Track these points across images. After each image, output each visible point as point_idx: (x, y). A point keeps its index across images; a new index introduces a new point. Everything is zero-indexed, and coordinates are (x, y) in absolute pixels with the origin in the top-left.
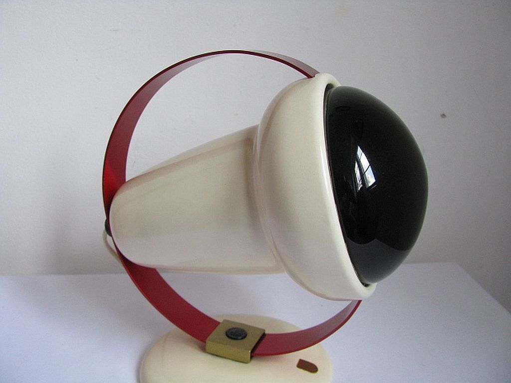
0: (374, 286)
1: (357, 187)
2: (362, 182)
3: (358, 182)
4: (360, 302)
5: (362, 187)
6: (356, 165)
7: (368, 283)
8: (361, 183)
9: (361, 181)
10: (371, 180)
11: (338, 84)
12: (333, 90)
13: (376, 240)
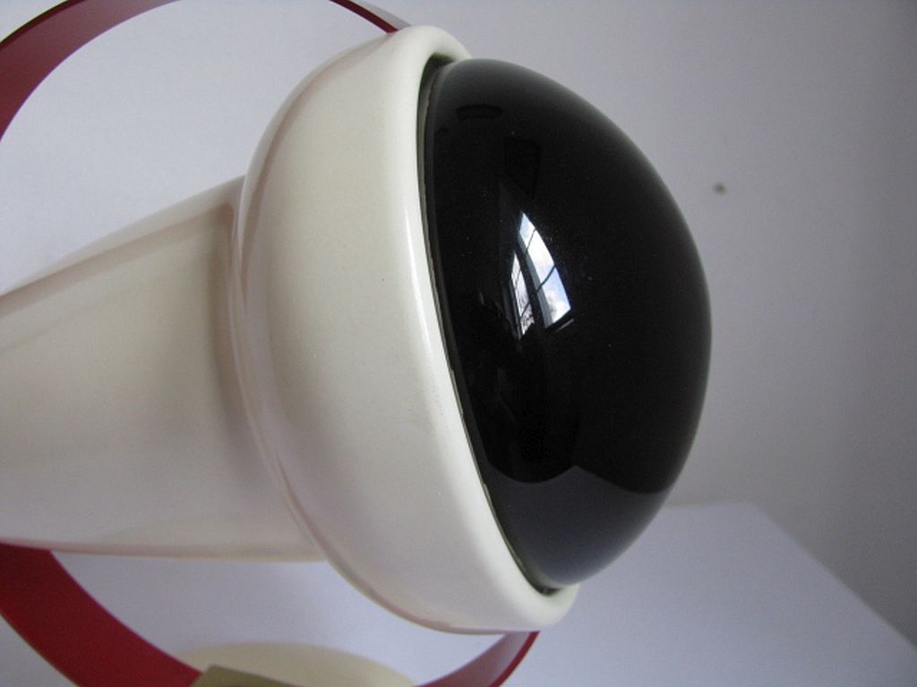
0: (571, 592)
1: (517, 326)
2: (533, 310)
3: (521, 311)
4: (533, 636)
5: (532, 324)
6: (516, 262)
7: (553, 584)
8: (528, 313)
9: (529, 307)
10: (558, 304)
11: (463, 53)
12: (449, 68)
13: (575, 468)
